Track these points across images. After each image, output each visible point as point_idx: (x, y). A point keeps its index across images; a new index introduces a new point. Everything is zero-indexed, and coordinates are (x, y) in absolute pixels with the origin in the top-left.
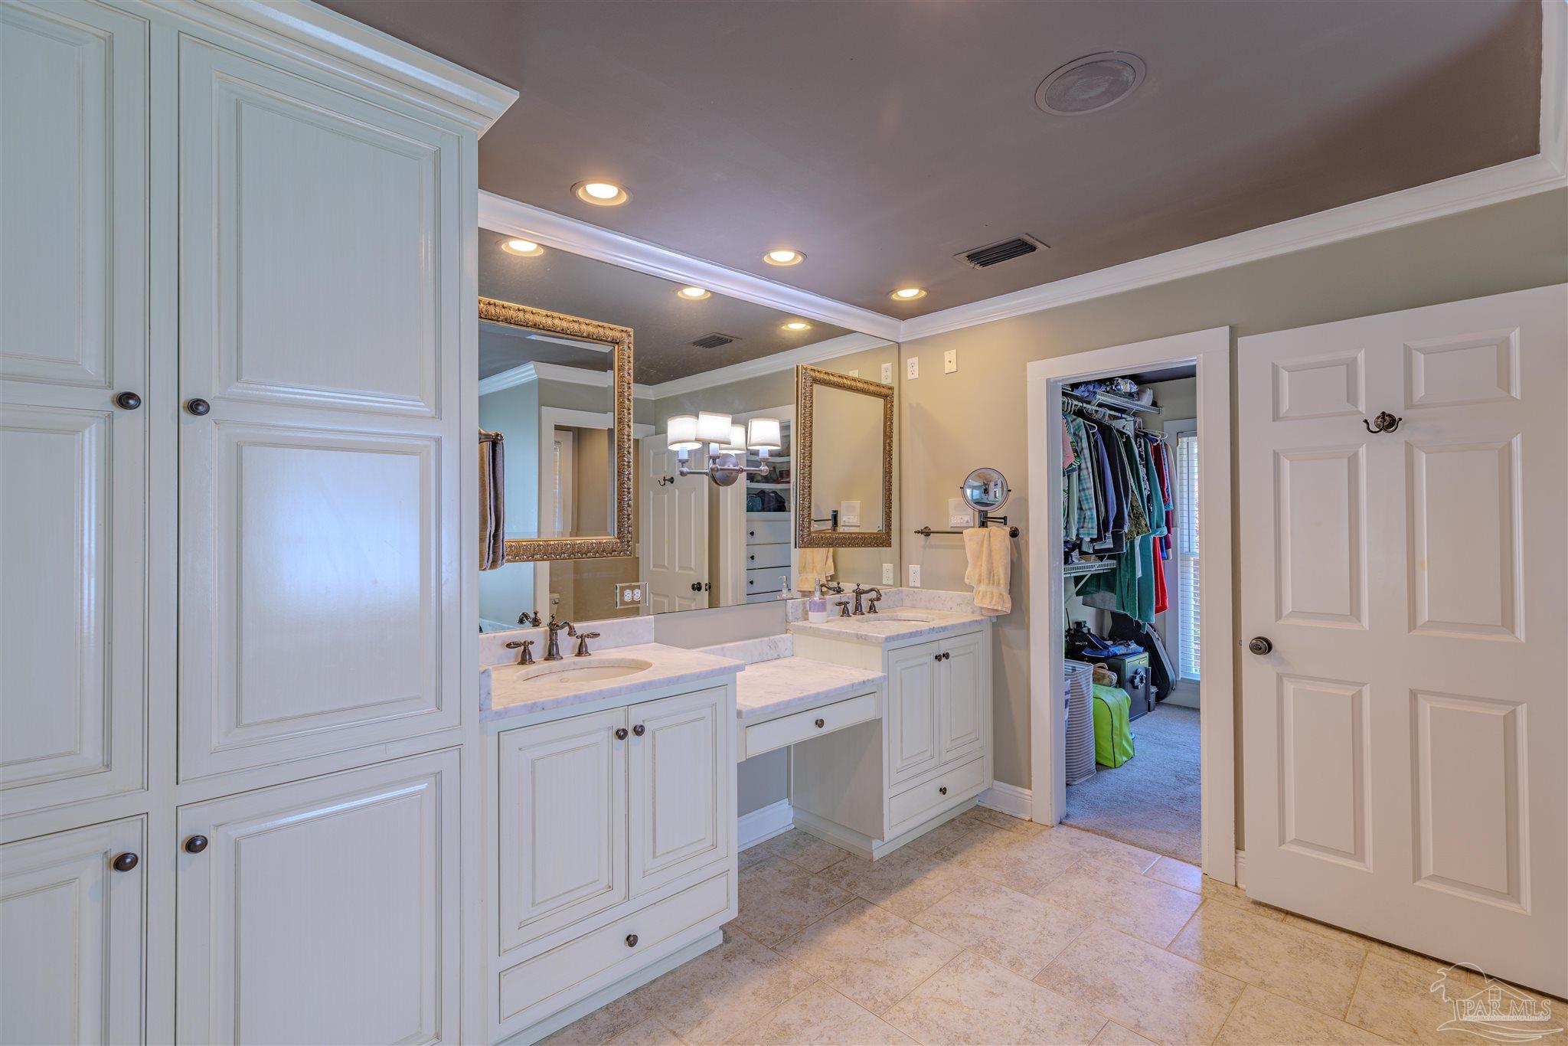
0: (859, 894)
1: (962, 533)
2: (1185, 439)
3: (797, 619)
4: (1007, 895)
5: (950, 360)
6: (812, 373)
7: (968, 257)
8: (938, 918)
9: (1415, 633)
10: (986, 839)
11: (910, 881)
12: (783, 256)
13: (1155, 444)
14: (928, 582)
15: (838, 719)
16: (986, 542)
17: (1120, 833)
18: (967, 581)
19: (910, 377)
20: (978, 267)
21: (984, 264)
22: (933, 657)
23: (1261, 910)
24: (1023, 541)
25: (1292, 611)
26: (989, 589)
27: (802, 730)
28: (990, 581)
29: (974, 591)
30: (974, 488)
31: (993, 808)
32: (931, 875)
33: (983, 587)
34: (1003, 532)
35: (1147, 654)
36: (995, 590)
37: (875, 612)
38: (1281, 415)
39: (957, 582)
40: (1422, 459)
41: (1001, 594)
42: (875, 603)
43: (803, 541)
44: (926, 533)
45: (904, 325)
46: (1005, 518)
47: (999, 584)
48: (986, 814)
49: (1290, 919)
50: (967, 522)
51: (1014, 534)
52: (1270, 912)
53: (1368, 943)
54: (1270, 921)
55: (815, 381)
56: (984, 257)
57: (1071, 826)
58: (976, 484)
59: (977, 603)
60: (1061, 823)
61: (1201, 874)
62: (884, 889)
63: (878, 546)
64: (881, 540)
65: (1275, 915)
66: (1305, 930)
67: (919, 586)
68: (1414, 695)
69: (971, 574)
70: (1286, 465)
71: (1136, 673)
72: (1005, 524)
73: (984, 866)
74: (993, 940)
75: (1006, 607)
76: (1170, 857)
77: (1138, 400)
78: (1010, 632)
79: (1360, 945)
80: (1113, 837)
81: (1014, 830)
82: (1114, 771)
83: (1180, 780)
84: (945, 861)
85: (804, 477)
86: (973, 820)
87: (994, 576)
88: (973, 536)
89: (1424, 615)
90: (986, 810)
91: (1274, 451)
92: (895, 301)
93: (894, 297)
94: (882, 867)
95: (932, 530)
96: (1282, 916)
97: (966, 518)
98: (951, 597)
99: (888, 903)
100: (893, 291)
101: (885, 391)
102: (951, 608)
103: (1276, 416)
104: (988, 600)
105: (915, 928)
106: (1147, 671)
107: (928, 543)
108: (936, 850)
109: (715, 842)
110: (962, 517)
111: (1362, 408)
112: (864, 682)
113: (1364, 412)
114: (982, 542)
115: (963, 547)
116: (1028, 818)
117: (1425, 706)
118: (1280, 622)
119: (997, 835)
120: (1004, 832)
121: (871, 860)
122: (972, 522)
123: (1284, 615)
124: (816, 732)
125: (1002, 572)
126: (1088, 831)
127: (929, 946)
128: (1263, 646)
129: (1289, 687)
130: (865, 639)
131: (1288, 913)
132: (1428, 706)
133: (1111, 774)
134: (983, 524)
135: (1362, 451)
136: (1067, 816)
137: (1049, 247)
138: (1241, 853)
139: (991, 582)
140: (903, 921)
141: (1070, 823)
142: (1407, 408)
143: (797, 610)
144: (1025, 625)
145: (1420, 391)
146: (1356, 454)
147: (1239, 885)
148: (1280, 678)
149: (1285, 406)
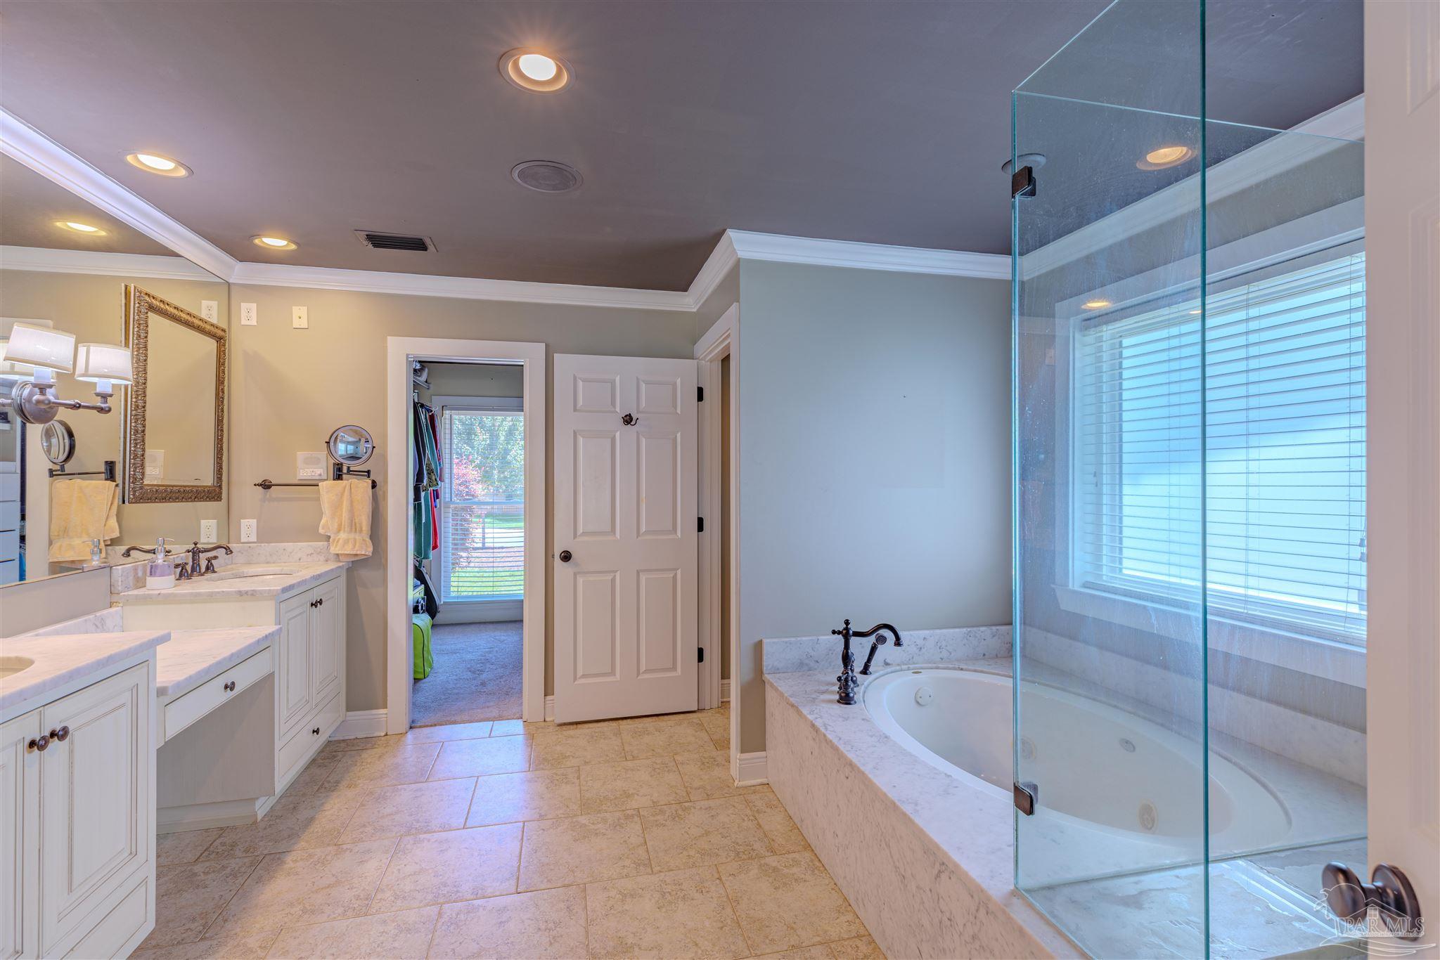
0: (266, 852)
1: (318, 485)
2: (448, 412)
3: (128, 588)
4: (405, 790)
5: (300, 315)
6: (147, 298)
7: (367, 235)
8: (361, 830)
9: (639, 538)
10: (356, 761)
11: (311, 820)
12: (157, 163)
13: (430, 414)
14: (267, 535)
15: (245, 678)
16: (347, 493)
17: (458, 718)
18: (321, 531)
19: (244, 322)
20: (370, 246)
21: (375, 245)
22: (309, 605)
23: (564, 728)
24: (381, 493)
25: (583, 532)
26: (352, 536)
27: (214, 697)
28: (351, 529)
29: (331, 540)
30: (349, 443)
31: (347, 738)
32: (327, 806)
33: (343, 535)
34: (366, 484)
35: (423, 585)
36: (358, 537)
37: (214, 572)
38: (578, 408)
39: (310, 532)
40: (643, 441)
41: (363, 540)
42: (213, 561)
43: (134, 495)
44: (266, 485)
45: (239, 266)
46: (369, 472)
47: (361, 531)
48: (343, 745)
49: (579, 726)
50: (320, 475)
51: (374, 485)
52: (568, 727)
53: (617, 722)
54: (572, 731)
55: (151, 308)
56: (378, 241)
57: (420, 727)
58: (351, 439)
59: (334, 549)
60: (411, 728)
61: (522, 722)
62: (289, 836)
63: (210, 500)
64: (213, 494)
65: (572, 727)
66: (589, 728)
67: (256, 540)
68: (638, 572)
69: (326, 523)
70: (581, 440)
71: (417, 602)
72: (369, 477)
73: (371, 780)
74: (418, 821)
75: (367, 550)
76: (499, 720)
77: (419, 376)
78: (365, 574)
79: (614, 724)
80: (455, 723)
81: (377, 746)
82: (424, 680)
83: (474, 672)
84: (333, 791)
85: (137, 420)
86: (334, 753)
87: (355, 525)
88: (329, 488)
89: (643, 529)
90: (339, 742)
91: (574, 431)
92: (256, 246)
93: (257, 241)
94: (271, 823)
95: (273, 482)
96: (575, 726)
97: (319, 471)
98: (301, 549)
99: (303, 844)
100: (258, 236)
101: (220, 333)
102: (300, 559)
103: (575, 410)
104: (350, 546)
105: (345, 847)
106: (423, 599)
107: (268, 496)
108: (316, 788)
109: (134, 850)
110: (315, 470)
111: (618, 409)
112: (266, 636)
113: (619, 412)
114: (342, 494)
115: (318, 499)
116: (383, 734)
117: (643, 578)
118: (577, 540)
119: (365, 755)
120: (369, 751)
121: (255, 822)
122: (326, 475)
123: (578, 534)
124: (230, 694)
125: (364, 521)
126: (435, 725)
127: (369, 851)
128: (566, 557)
129: (580, 580)
130: (252, 595)
131: (577, 723)
132: (644, 578)
133: (423, 683)
134: (339, 477)
135: (618, 434)
136: (413, 722)
137: (437, 251)
138: (549, 698)
139: (354, 530)
140: (330, 848)
141: (418, 725)
142: (637, 413)
143: (128, 578)
144: (384, 567)
145: (643, 404)
146: (615, 436)
147: (547, 719)
148: (575, 574)
149: (580, 403)
